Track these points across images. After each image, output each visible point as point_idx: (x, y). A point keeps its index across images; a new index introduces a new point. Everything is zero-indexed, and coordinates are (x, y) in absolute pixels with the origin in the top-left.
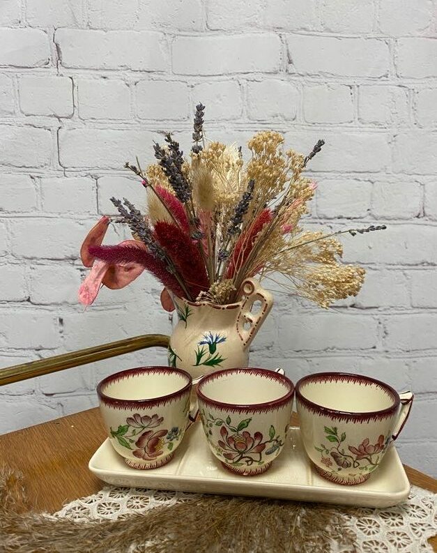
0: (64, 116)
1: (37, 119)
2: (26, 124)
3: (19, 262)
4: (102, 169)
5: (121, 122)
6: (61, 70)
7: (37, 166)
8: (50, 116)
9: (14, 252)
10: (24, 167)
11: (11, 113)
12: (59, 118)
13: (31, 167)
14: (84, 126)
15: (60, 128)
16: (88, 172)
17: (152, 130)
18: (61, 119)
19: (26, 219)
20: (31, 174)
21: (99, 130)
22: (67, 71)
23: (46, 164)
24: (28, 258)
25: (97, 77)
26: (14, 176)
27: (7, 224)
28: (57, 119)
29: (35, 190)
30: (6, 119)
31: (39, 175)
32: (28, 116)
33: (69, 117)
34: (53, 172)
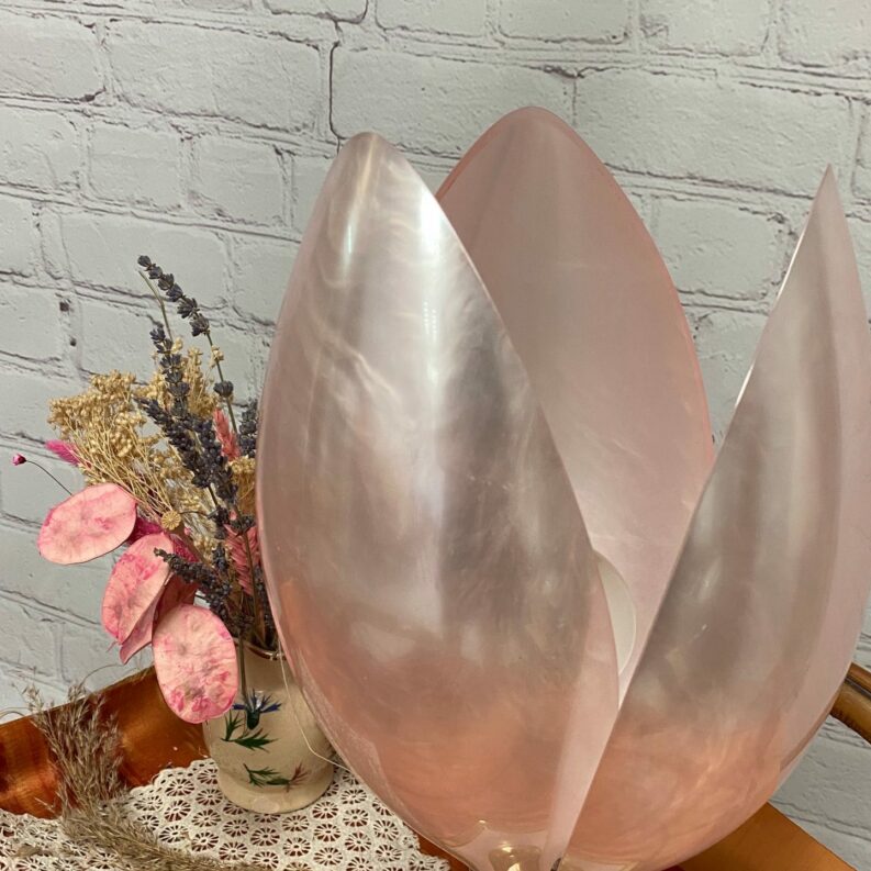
0: (348, 17)
1: (294, 20)
2: (272, 33)
3: (244, 326)
5: (461, 40)
7: (288, 128)
8: (320, 15)
9: (238, 304)
10: (265, 126)
11: (244, 6)
12: (336, 21)
13: (277, 129)
14: (383, 45)
15: (336, 45)
17: (533, 64)
18: (340, 24)
19: (268, 240)
20: (278, 145)
21: (414, 58)
23: (305, 126)
24: (259, 322)
26: (245, 145)
27: (228, 245)
28: (332, 23)
29: (281, 179)
30: (233, 18)
31: (291, 147)
32: (276, 13)
33: (356, 21)
34: (315, 144)
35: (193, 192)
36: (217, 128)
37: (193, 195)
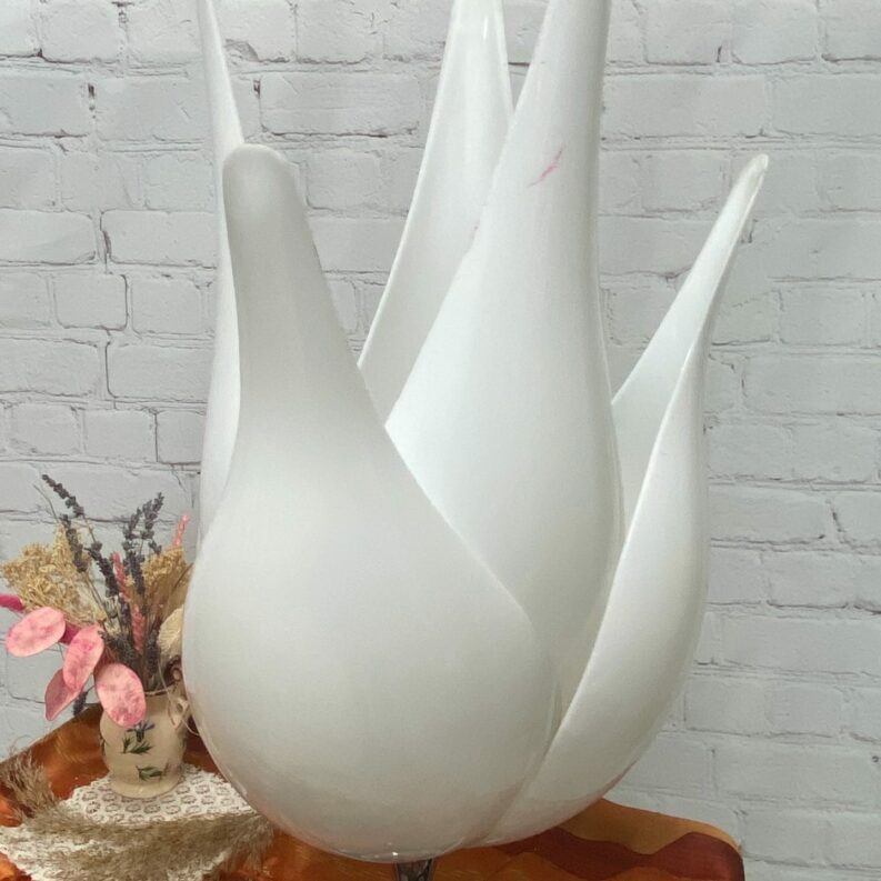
0: (115, 327)
1: (78, 331)
2: (65, 339)
4: (163, 400)
5: (188, 337)
6: (112, 266)
7: (80, 394)
8: (97, 327)
11: (45, 325)
12: (107, 330)
13: (71, 395)
14: (139, 342)
15: (109, 343)
16: (144, 404)
18: (110, 332)
19: (68, 464)
20: (73, 405)
21: (159, 348)
22: (117, 266)
23: (90, 392)
25: (157, 275)
26: (50, 407)
27: (40, 468)
28: (104, 332)
29: (75, 427)
30: (38, 332)
31: (82, 406)
32: (67, 327)
33: (120, 329)
34: (100, 402)
35: (13, 440)
36: (29, 398)
37: (14, 441)
